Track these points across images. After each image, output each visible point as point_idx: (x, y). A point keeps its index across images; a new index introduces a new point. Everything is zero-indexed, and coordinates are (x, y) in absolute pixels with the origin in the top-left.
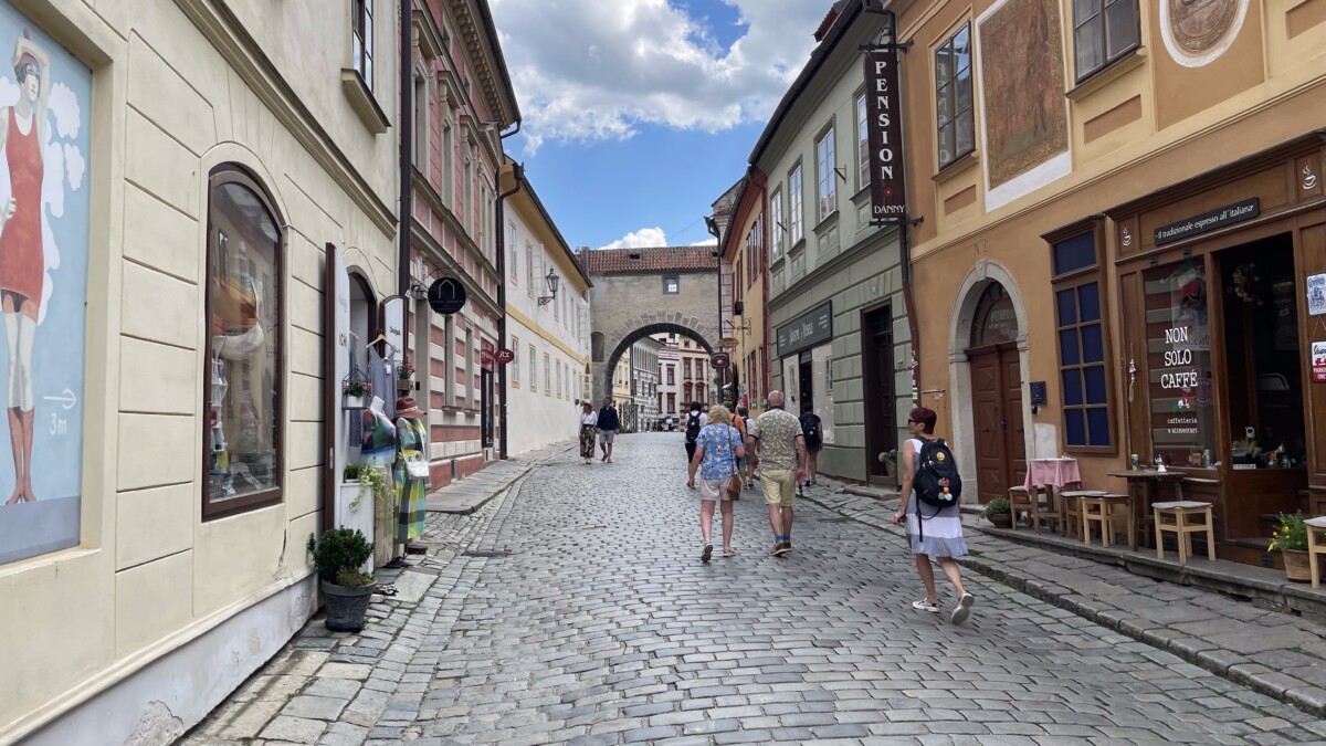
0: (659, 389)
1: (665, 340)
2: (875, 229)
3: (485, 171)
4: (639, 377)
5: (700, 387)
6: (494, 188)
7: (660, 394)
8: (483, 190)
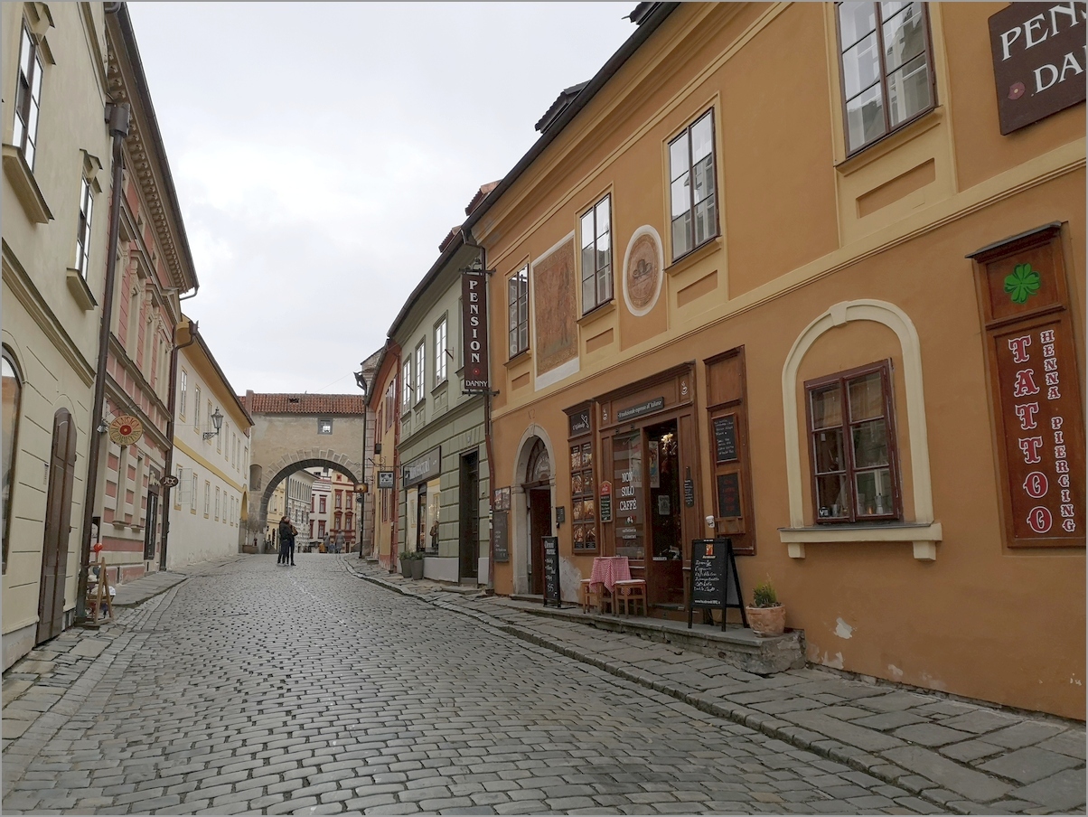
0: (311, 516)
1: (319, 473)
2: (467, 397)
3: (164, 327)
4: (294, 506)
5: (349, 515)
6: (170, 341)
7: (312, 521)
8: (161, 342)
